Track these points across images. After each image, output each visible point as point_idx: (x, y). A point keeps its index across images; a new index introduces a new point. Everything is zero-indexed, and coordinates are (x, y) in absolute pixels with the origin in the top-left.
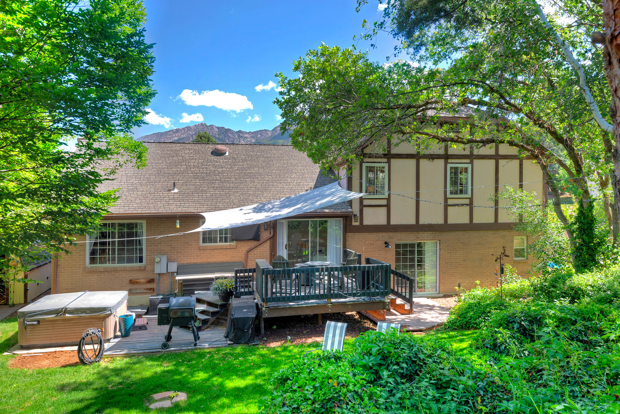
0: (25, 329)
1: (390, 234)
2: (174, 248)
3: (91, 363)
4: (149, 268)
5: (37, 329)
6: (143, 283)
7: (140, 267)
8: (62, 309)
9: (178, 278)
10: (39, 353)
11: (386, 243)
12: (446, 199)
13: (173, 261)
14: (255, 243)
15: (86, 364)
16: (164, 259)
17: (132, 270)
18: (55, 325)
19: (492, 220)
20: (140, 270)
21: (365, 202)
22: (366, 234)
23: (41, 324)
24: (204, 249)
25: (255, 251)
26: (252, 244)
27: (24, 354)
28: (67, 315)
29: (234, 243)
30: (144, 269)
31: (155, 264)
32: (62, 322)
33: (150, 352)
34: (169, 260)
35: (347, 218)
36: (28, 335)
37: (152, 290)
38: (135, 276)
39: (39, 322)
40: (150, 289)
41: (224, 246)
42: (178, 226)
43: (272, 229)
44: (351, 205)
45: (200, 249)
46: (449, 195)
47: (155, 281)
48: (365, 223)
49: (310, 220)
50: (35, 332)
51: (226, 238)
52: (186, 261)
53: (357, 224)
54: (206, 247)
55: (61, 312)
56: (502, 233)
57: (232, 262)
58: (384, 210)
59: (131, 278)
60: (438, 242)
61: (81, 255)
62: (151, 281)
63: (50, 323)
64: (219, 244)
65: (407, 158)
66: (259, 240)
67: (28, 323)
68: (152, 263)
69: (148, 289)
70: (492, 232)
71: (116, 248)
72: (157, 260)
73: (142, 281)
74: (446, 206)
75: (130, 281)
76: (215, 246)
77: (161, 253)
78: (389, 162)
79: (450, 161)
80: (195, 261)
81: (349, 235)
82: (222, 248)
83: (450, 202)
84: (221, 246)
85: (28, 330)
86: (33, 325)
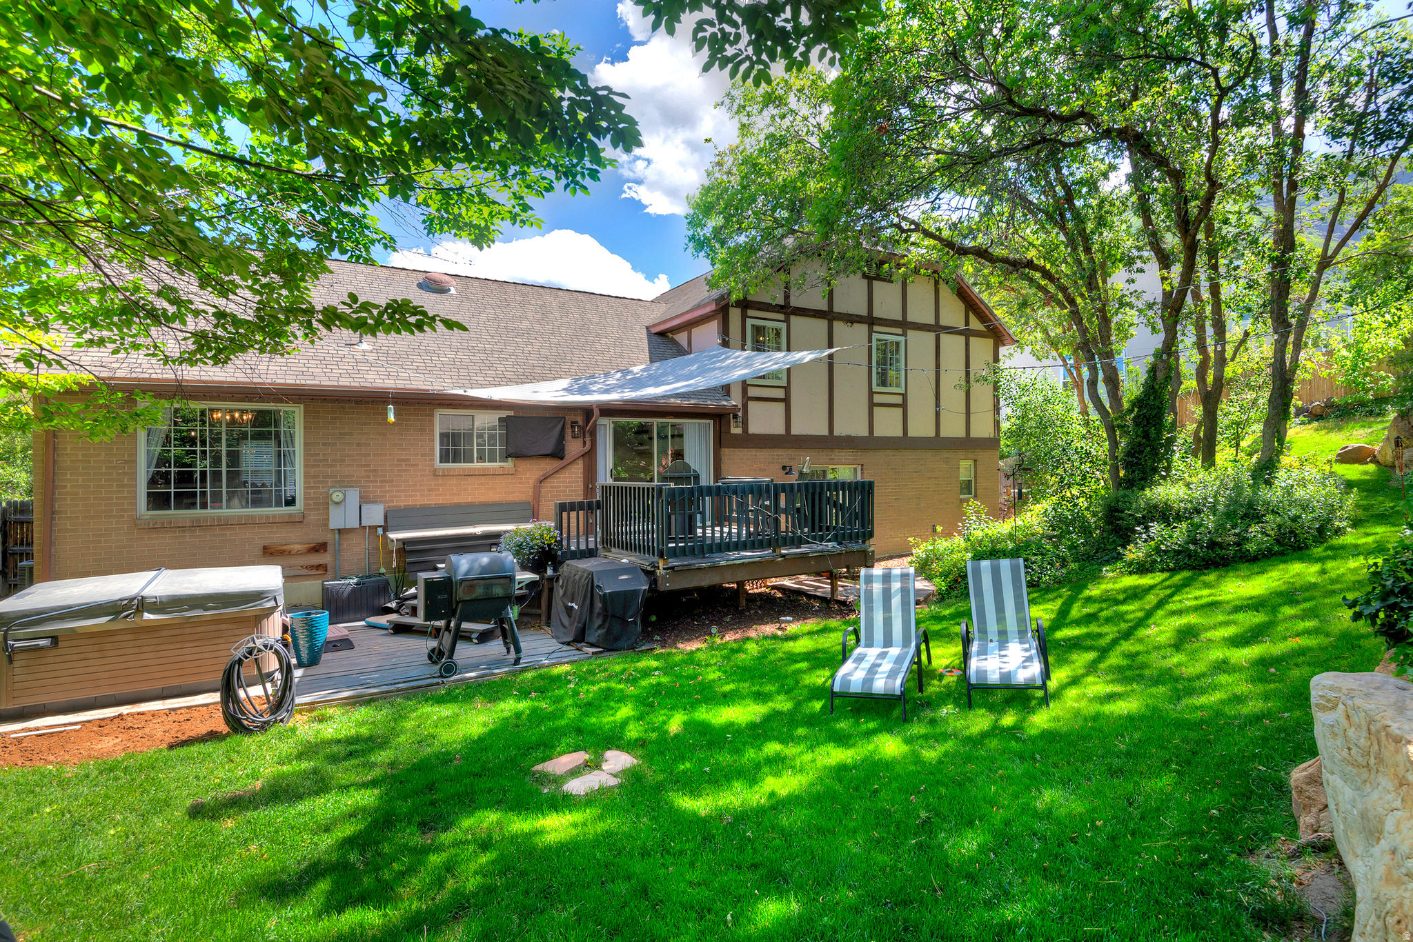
0: (11, 660)
1: (791, 452)
2: (375, 471)
3: (264, 727)
4: (312, 517)
5: (51, 660)
6: (298, 554)
7: (290, 515)
8: (132, 599)
9: (394, 536)
10: (65, 725)
11: (784, 468)
12: (871, 393)
13: (374, 502)
14: (554, 464)
15: (251, 731)
16: (353, 496)
17: (270, 522)
18: (108, 646)
19: (932, 434)
20: (291, 522)
21: (752, 392)
22: (753, 452)
23: (61, 644)
24: (446, 475)
25: (553, 482)
26: (549, 465)
27: (15, 732)
28: (147, 616)
29: (509, 464)
30: (299, 521)
31: (331, 507)
32: (130, 637)
33: (412, 688)
34: (364, 500)
35: (720, 418)
36: (16, 678)
37: (322, 567)
38: (276, 537)
39: (55, 639)
40: (318, 567)
41: (489, 469)
42: (391, 418)
43: (587, 435)
44: (728, 394)
45: (435, 474)
46: (875, 388)
47: (329, 548)
48: (752, 430)
49: (655, 421)
50: (43, 668)
51: (492, 452)
52: (403, 501)
53: (738, 431)
54: (449, 470)
55: (126, 607)
56: (946, 454)
57: (508, 504)
58: (782, 406)
59: (267, 543)
60: (859, 468)
61: (124, 486)
62: (320, 548)
63: (91, 641)
64: (477, 465)
65: (814, 316)
66: (562, 458)
67: (17, 644)
68: (324, 504)
69: (311, 567)
70: (931, 453)
71: (224, 469)
72: (337, 496)
73: (297, 547)
74: (872, 405)
75: (265, 548)
76: (470, 469)
77: (344, 483)
78: (787, 321)
79: (876, 328)
80: (425, 501)
81: (725, 451)
82: (485, 474)
83: (877, 398)
84: (484, 469)
85: (16, 664)
86: (37, 649)
